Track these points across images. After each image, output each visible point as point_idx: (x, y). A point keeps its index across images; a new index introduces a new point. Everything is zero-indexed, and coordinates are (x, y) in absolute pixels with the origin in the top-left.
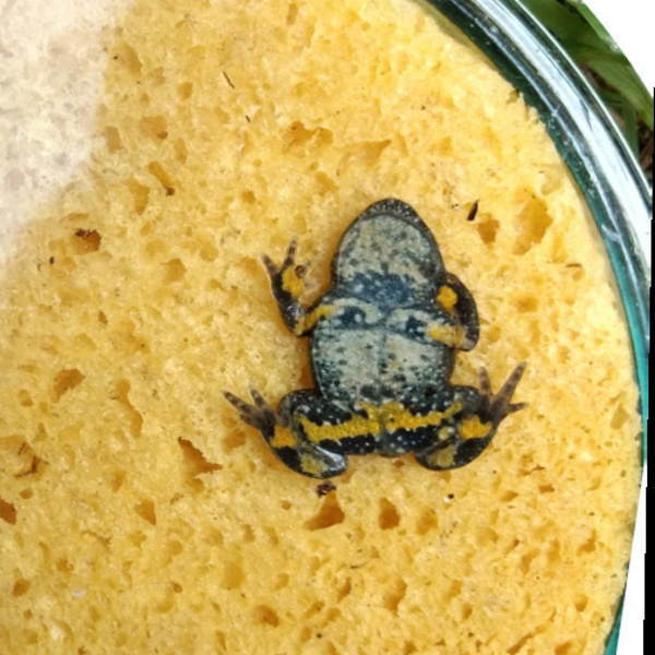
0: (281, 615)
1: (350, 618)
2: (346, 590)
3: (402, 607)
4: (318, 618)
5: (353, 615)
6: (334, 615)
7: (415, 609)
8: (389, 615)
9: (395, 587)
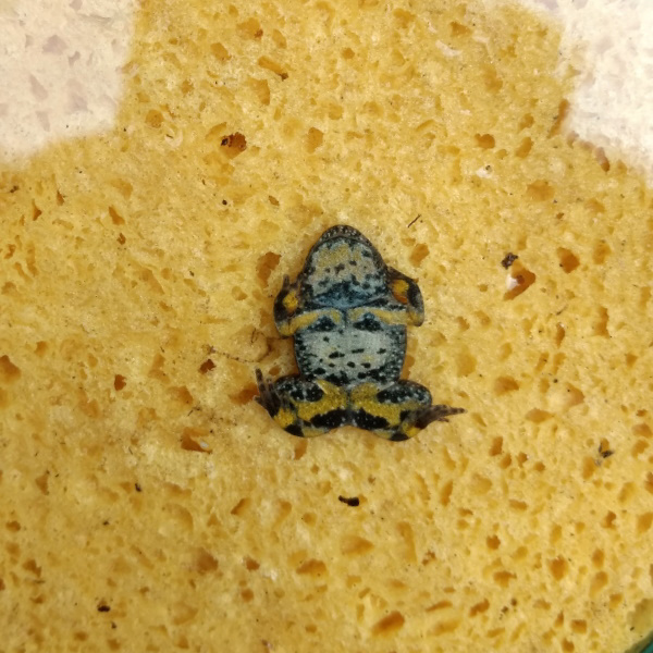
0: (518, 378)
1: (573, 355)
2: (561, 334)
3: (611, 328)
4: (548, 367)
5: (575, 351)
6: (559, 359)
7: (621, 325)
8: (603, 340)
9: (598, 315)
